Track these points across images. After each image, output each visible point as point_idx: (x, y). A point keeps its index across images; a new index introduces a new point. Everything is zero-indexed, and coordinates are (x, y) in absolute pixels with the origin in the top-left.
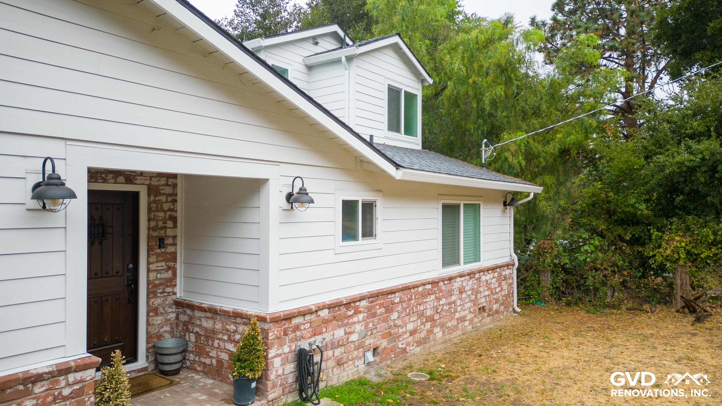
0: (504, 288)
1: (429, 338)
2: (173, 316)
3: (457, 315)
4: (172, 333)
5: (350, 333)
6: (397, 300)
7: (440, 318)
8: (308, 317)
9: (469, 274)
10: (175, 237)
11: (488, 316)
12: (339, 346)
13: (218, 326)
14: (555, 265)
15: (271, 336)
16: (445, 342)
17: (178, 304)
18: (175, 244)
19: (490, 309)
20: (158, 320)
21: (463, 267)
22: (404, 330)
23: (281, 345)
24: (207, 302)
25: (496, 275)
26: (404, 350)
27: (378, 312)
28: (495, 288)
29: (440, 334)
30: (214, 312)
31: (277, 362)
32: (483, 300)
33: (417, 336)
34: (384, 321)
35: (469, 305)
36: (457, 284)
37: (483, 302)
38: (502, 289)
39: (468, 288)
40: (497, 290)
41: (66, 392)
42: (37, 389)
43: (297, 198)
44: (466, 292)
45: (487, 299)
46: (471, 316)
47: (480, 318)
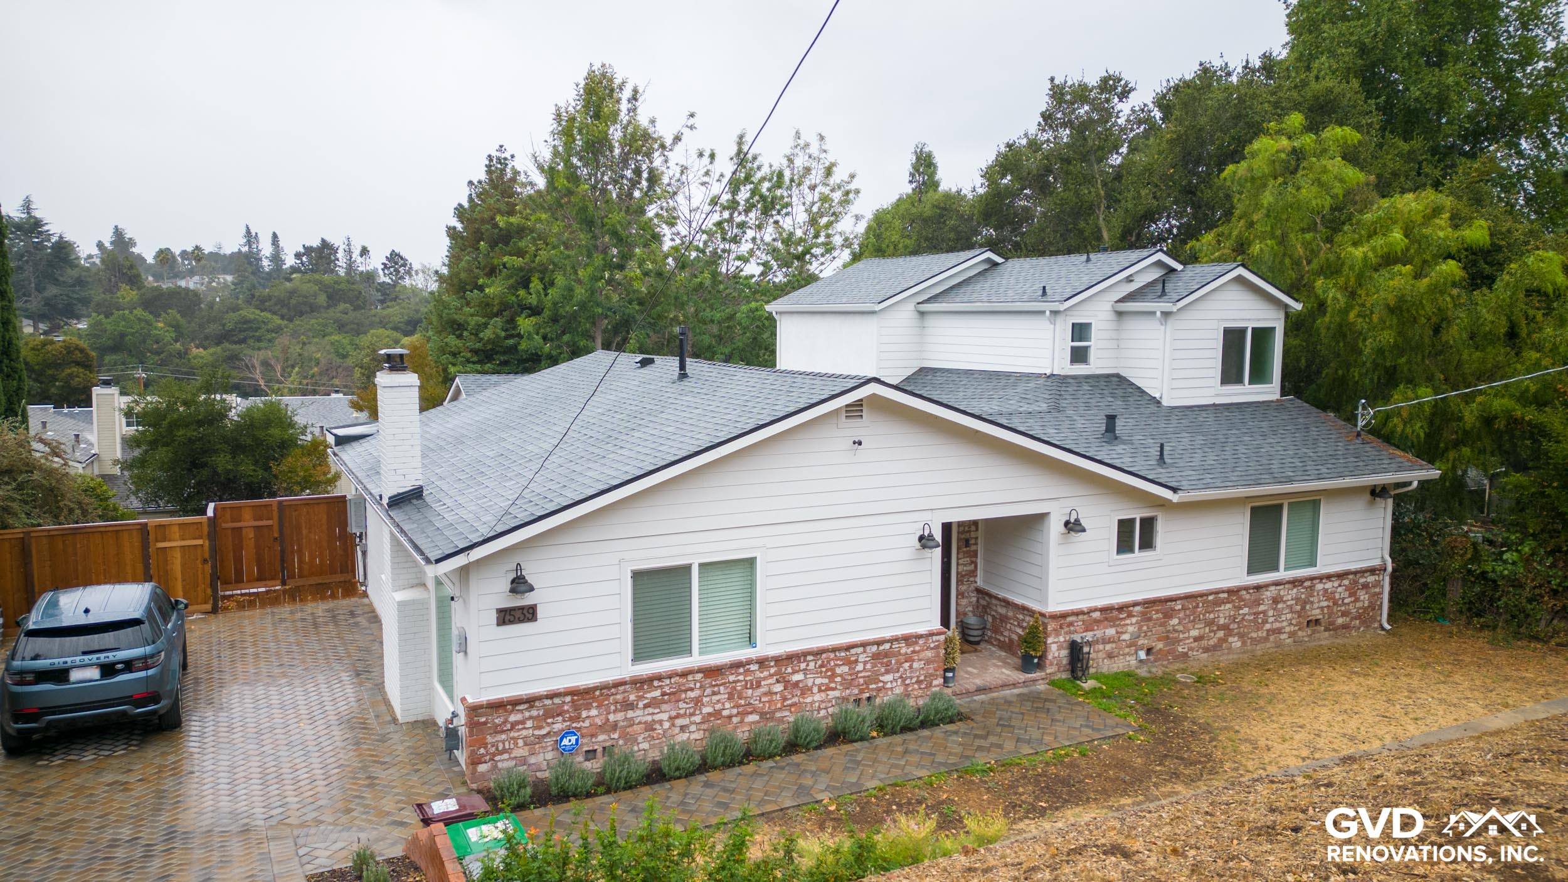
0: (1362, 598)
1: (1221, 646)
2: (974, 599)
3: (1268, 626)
4: (973, 612)
5: (1122, 633)
6: (1180, 607)
7: (1239, 627)
8: (1081, 617)
9: (1289, 582)
10: (976, 538)
11: (1325, 630)
12: (1109, 642)
13: (1010, 614)
14: (1470, 572)
15: (1050, 628)
16: (1245, 650)
17: (979, 591)
18: (976, 544)
19: (1332, 623)
20: (964, 602)
21: (1282, 574)
22: (1186, 635)
23: (1058, 635)
24: (1002, 594)
25: (1346, 582)
26: (1185, 655)
27: (1155, 616)
28: (1343, 599)
29: (1239, 644)
30: (1007, 603)
31: (1054, 647)
32: (1318, 611)
33: (1204, 643)
34: (1161, 625)
35: (1289, 616)
36: (1268, 594)
37: (1316, 613)
38: (1357, 600)
39: (1289, 597)
40: (1346, 601)
41: (932, 645)
42: (921, 642)
43: (1073, 526)
44: (1285, 602)
45: (1326, 611)
46: (1292, 628)
47: (1309, 632)
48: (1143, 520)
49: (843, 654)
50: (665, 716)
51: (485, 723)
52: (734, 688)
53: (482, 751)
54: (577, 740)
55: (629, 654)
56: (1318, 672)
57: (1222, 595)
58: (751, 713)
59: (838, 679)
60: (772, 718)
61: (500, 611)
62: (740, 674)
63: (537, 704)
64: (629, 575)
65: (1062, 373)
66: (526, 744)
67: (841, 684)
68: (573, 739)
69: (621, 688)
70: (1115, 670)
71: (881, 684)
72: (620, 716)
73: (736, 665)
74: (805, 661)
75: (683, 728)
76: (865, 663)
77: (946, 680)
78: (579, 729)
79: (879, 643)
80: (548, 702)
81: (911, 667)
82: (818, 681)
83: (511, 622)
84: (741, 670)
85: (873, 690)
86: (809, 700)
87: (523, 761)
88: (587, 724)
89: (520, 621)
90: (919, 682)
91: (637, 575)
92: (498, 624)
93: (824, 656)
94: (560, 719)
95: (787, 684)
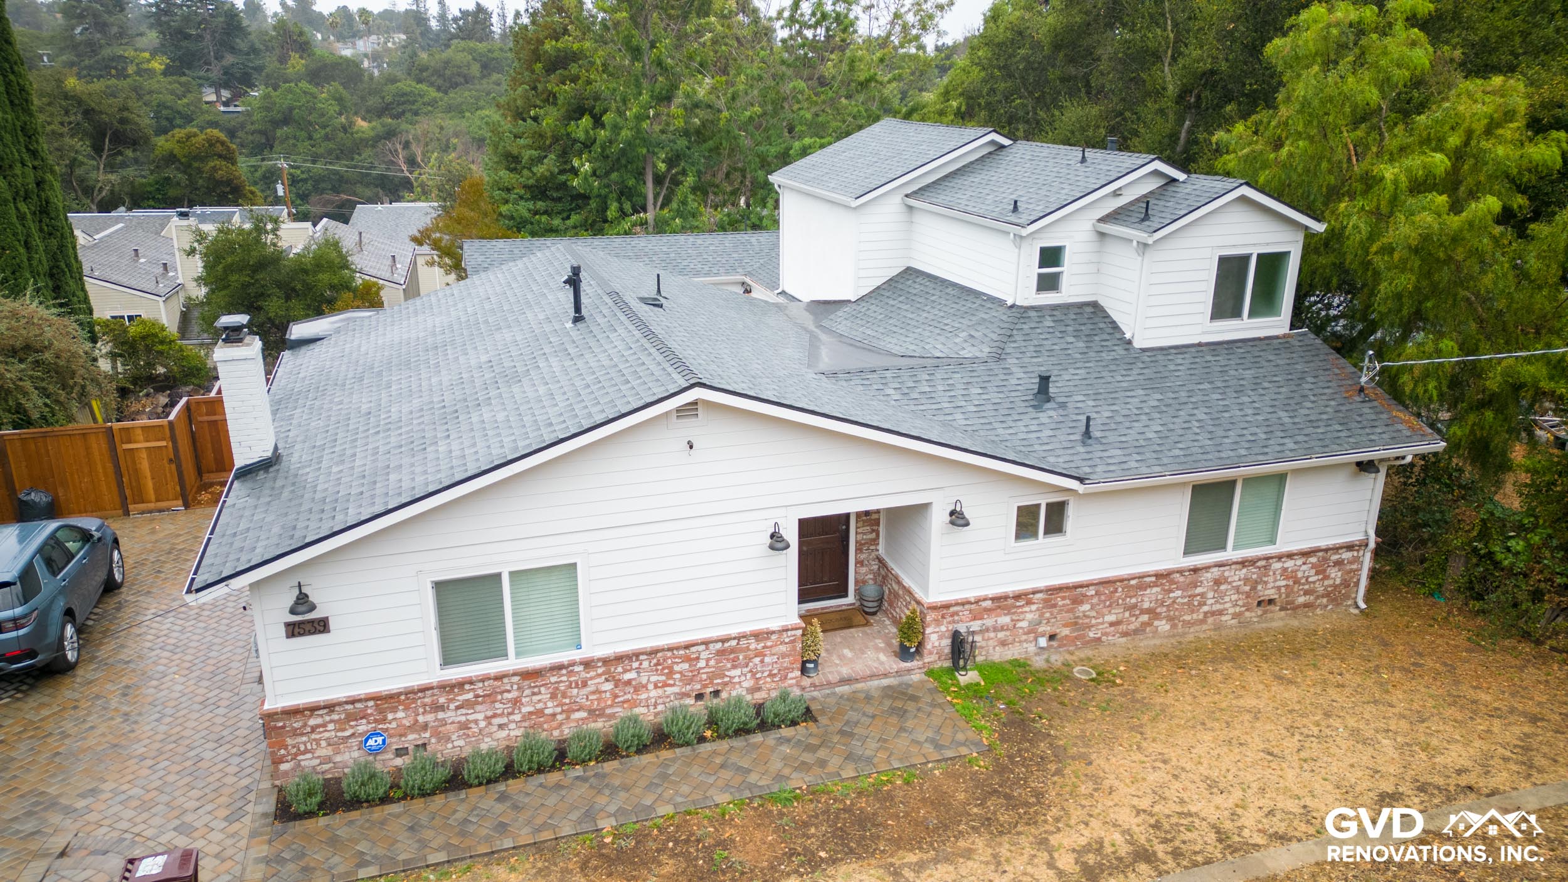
0: (1333, 575)
1: (1144, 631)
2: (874, 569)
3: (1205, 608)
4: (873, 582)
5: (1018, 620)
6: (1093, 592)
7: (1169, 611)
8: (967, 607)
11: (1281, 610)
12: (1002, 629)
14: (1475, 550)
15: (929, 618)
16: (1174, 636)
17: (880, 560)
19: (1293, 602)
20: (864, 570)
21: (1230, 554)
22: (1100, 620)
23: (938, 626)
24: (895, 571)
25: (1313, 560)
26: (1098, 640)
27: (1060, 603)
28: (1308, 577)
29: (1168, 627)
31: (934, 637)
32: (1273, 591)
33: (1123, 628)
34: (1068, 611)
35: (1234, 597)
36: (1209, 575)
37: (1271, 593)
38: (1326, 577)
39: (1236, 578)
40: (1310, 579)
41: (787, 640)
42: (774, 637)
43: (957, 518)
44: (1230, 583)
45: (1283, 590)
46: (1238, 609)
47: (1260, 613)
48: (1049, 506)
49: (682, 652)
50: (480, 716)
51: (283, 727)
52: (557, 689)
53: (283, 752)
54: (384, 741)
55: (437, 659)
56: (1236, 674)
57: (1148, 579)
58: (578, 710)
59: (677, 676)
60: (602, 715)
61: (288, 625)
62: (563, 675)
63: (337, 708)
64: (429, 586)
65: (1026, 304)
66: (329, 745)
67: (681, 680)
68: (380, 740)
69: (429, 693)
70: (1009, 657)
71: (727, 679)
72: (430, 717)
73: (558, 668)
74: (637, 660)
75: (501, 727)
76: (708, 660)
77: (804, 670)
78: (386, 730)
79: (723, 641)
80: (350, 707)
81: (762, 661)
82: (654, 679)
83: (300, 635)
84: (564, 671)
85: (718, 684)
86: (644, 696)
87: (328, 760)
88: (394, 725)
89: (310, 633)
90: (771, 675)
91: (440, 587)
92: (288, 637)
93: (659, 655)
94: (364, 721)
95: (617, 683)
